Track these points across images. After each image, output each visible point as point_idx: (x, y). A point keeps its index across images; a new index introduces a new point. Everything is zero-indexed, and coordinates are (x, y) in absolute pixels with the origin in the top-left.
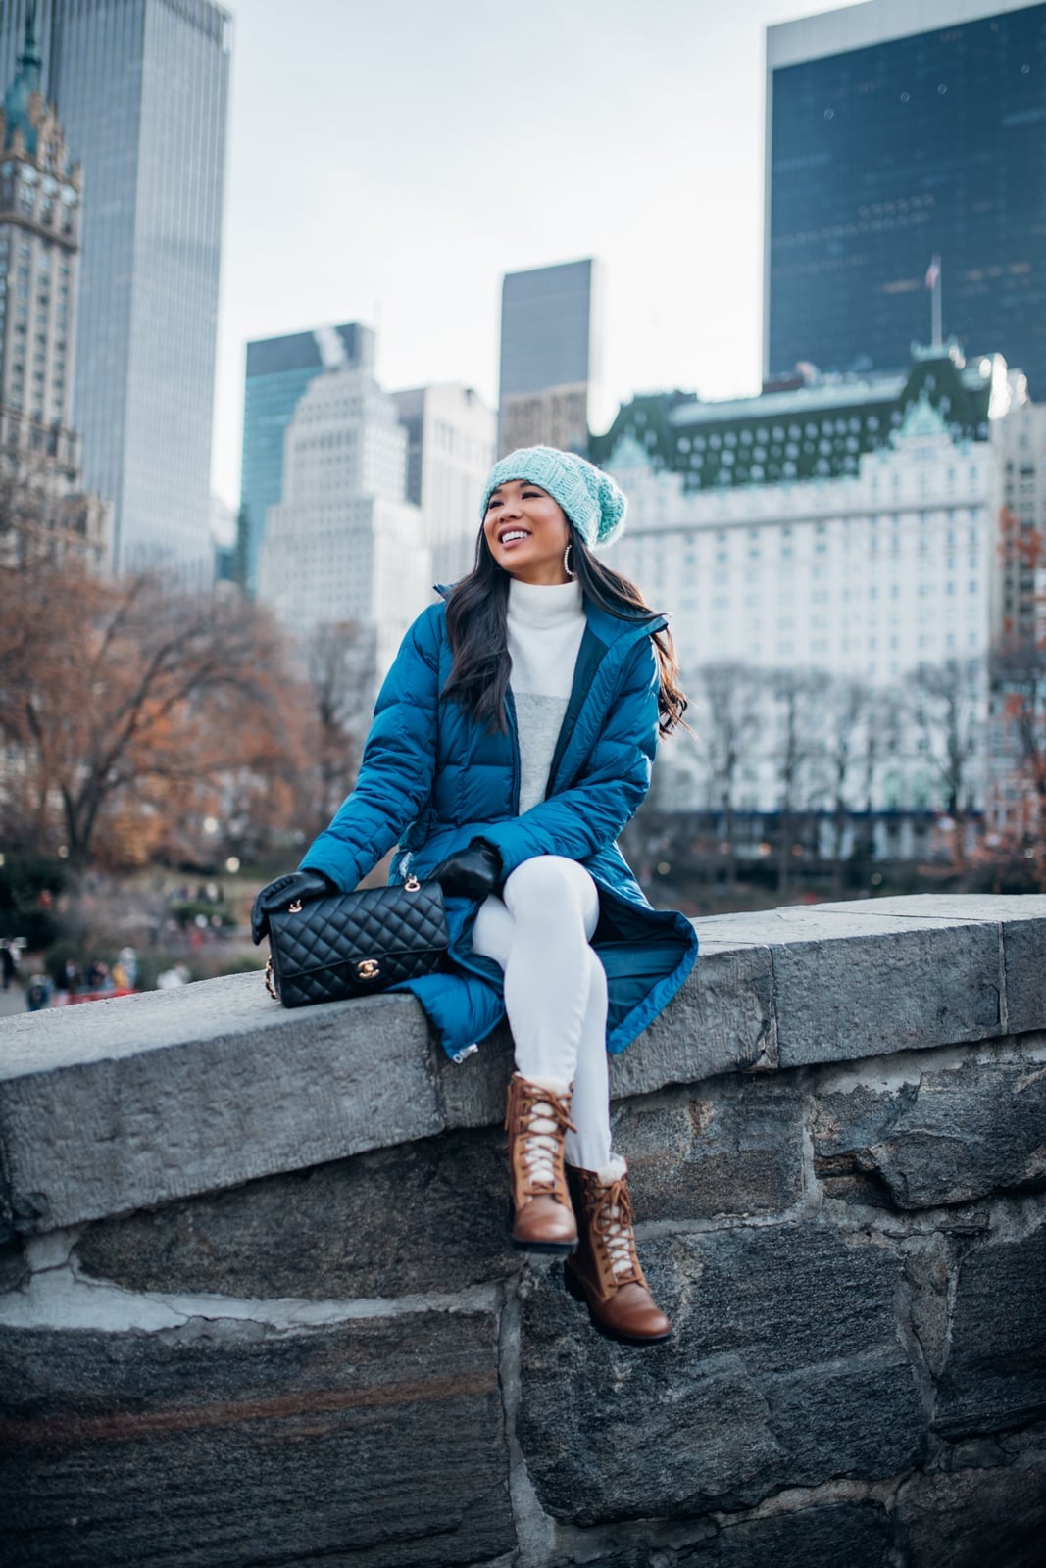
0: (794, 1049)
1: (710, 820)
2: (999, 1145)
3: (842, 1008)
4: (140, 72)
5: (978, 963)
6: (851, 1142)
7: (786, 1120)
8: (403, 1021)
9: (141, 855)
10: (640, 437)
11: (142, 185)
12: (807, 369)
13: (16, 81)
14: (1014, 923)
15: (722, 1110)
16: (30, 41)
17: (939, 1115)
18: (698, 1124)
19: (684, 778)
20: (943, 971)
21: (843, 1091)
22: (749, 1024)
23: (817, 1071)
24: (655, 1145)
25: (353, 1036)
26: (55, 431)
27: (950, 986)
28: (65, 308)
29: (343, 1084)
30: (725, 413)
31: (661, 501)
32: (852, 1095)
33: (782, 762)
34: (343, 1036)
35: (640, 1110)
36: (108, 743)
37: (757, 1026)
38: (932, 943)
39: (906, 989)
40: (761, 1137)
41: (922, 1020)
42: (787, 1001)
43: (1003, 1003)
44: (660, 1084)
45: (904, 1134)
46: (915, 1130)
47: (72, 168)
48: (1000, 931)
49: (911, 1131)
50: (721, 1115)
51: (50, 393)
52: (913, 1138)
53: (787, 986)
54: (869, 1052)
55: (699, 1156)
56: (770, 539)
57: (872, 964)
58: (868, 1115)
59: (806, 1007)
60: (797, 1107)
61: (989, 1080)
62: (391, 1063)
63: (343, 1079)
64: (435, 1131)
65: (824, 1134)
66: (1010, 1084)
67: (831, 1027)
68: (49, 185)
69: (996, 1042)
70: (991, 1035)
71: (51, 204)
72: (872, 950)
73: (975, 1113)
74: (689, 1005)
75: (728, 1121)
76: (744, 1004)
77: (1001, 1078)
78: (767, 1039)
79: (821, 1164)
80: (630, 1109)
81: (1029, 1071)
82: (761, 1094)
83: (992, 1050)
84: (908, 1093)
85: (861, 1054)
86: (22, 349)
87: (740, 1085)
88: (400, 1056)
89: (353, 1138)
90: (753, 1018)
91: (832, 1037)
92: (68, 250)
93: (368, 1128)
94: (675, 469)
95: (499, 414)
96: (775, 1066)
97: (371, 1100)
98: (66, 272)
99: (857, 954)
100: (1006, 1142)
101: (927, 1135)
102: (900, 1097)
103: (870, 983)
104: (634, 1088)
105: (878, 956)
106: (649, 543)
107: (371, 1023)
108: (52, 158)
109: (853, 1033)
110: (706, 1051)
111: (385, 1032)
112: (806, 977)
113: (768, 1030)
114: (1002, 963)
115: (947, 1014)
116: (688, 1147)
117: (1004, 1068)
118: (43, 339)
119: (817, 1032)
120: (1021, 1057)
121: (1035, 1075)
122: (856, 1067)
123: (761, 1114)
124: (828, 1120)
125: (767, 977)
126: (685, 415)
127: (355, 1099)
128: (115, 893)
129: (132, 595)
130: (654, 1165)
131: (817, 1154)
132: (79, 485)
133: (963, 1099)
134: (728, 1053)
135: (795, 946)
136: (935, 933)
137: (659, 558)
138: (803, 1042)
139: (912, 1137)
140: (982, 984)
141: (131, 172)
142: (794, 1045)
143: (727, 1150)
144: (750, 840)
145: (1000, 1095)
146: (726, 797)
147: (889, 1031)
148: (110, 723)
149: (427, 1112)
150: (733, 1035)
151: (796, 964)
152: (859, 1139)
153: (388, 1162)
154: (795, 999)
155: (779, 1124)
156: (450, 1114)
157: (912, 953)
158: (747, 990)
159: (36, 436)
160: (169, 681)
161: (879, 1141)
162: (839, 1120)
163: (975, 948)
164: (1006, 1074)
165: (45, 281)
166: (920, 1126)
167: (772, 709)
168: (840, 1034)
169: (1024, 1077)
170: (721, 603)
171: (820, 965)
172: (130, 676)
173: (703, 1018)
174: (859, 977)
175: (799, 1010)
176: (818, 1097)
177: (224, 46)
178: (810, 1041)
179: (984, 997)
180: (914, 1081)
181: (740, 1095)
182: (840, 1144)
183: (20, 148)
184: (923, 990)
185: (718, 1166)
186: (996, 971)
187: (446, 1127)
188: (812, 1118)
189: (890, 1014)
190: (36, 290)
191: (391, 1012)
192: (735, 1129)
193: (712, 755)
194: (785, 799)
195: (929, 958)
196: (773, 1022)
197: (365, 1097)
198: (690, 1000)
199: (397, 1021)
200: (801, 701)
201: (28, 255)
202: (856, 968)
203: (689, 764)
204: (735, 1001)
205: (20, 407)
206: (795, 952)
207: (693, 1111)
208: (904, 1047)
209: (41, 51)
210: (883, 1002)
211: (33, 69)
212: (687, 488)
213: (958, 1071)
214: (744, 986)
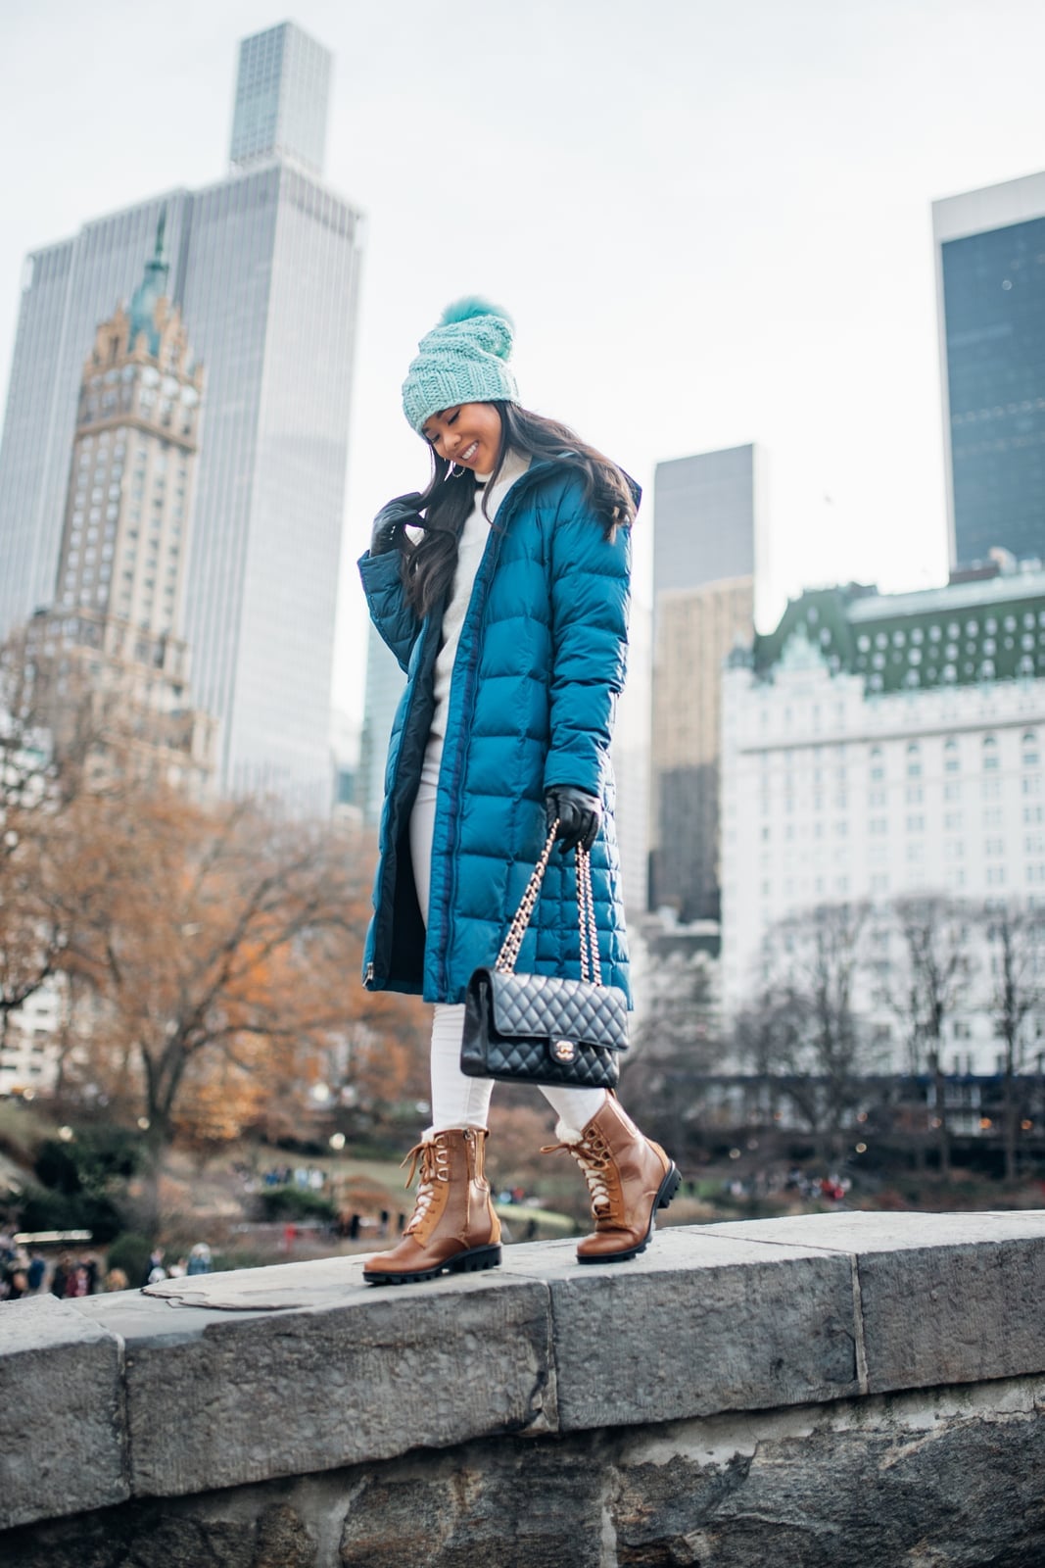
0: (578, 1407)
1: (915, 1086)
2: (861, 1538)
3: (642, 1358)
4: (268, 273)
5: (824, 1303)
6: (662, 1527)
7: (581, 1497)
8: (88, 1366)
9: (232, 1129)
10: (812, 635)
11: (266, 383)
12: (1001, 556)
13: (144, 287)
14: (872, 1255)
15: (494, 1482)
16: (159, 248)
17: (778, 1496)
18: (462, 1499)
19: (883, 1034)
20: (778, 1313)
21: (657, 1462)
22: (520, 1375)
23: (620, 1436)
24: (406, 1526)
25: (26, 1382)
26: (163, 642)
27: (787, 1332)
28: (181, 511)
29: (10, 1439)
30: (910, 607)
31: (841, 707)
32: (668, 1467)
33: (999, 1015)
34: (14, 1383)
35: (389, 1479)
36: (196, 995)
37: (531, 1379)
38: (761, 1279)
39: (727, 1336)
40: (547, 1517)
41: (750, 1374)
42: (571, 1349)
43: (861, 1353)
44: (404, 1448)
45: (730, 1519)
46: (745, 1515)
47: (196, 368)
48: (854, 1265)
49: (740, 1516)
50: (493, 1489)
51: (161, 600)
52: (743, 1525)
53: (570, 1331)
54: (678, 1413)
55: (464, 1539)
56: (970, 748)
57: (682, 1304)
58: (687, 1493)
59: (594, 1356)
60: (595, 1481)
61: (847, 1452)
62: (70, 1416)
63: (10, 1434)
64: (116, 1501)
65: (630, 1516)
66: (876, 1457)
67: (627, 1381)
68: (170, 386)
69: (858, 1402)
70: (845, 1394)
71: (171, 406)
72: (681, 1287)
73: (827, 1494)
74: (443, 1352)
75: (504, 1497)
76: (514, 1351)
77: (863, 1449)
78: (545, 1394)
79: (627, 1555)
80: (376, 1478)
81: (902, 1441)
82: (546, 1463)
83: (851, 1413)
84: (739, 1465)
85: (668, 1415)
86: (133, 555)
87: (518, 1451)
88: (81, 1408)
89: (17, 1506)
90: (525, 1369)
91: (630, 1394)
92: (187, 450)
93: (35, 1494)
94: (854, 671)
95: (653, 613)
96: (554, 1428)
97: (42, 1460)
98: (183, 474)
99: (663, 1292)
100: (870, 1533)
101: (761, 1521)
102: (729, 1470)
103: (679, 1328)
104: (370, 1452)
105: (690, 1294)
106: (827, 754)
107: (49, 1368)
108: (175, 360)
109: (657, 1390)
110: (465, 1409)
111: (65, 1379)
112: (594, 1320)
113: (546, 1384)
114: (857, 1304)
115: (785, 1367)
116: (451, 1527)
117: (870, 1436)
118: (155, 544)
119: (609, 1388)
120: (892, 1422)
121: (911, 1446)
122: (671, 1431)
123: (548, 1489)
124: (636, 1498)
125: (544, 1319)
126: (862, 610)
127: (22, 1458)
128: (198, 1176)
129: (229, 825)
130: (405, 1551)
131: (621, 1542)
132: (187, 700)
133: (811, 1476)
134: (493, 1411)
135: (583, 1282)
136: (765, 1267)
137: (842, 773)
138: (591, 1400)
139: (741, 1523)
140: (831, 1330)
141: (255, 371)
142: (579, 1403)
143: (501, 1534)
144: (966, 1112)
145: (861, 1472)
146: (934, 1058)
147: (705, 1387)
148: (199, 971)
149: (109, 1477)
150: (499, 1389)
151: (583, 1303)
152: (674, 1523)
153: (67, 1537)
154: (580, 1347)
155: (570, 1502)
156: (138, 1479)
157: (735, 1292)
158: (518, 1334)
159: (142, 648)
160: (270, 923)
161: (696, 1528)
162: (650, 1499)
163: (819, 1286)
164: (872, 1444)
165: (161, 484)
166: (752, 1510)
167: (983, 950)
168: (640, 1391)
169: (895, 1448)
170: (916, 823)
171: (613, 1306)
172: (224, 915)
173: (462, 1369)
174: (665, 1319)
175: (584, 1361)
176: (623, 1469)
177: (357, 242)
178: (600, 1398)
179: (834, 1346)
180: (747, 1451)
181: (519, 1465)
182: (649, 1530)
183: (142, 350)
184: (750, 1336)
185: (488, 1554)
186: (850, 1314)
187: (133, 1496)
188: (614, 1496)
189: (707, 1366)
190: (151, 493)
191: (74, 1356)
192: (512, 1505)
193: (915, 1008)
194: (1007, 1059)
195: (758, 1297)
196: (552, 1374)
197: (34, 1456)
198: (445, 1345)
199: (80, 1366)
200: (1017, 939)
201: (144, 457)
202: (661, 1309)
203: (886, 1017)
204: (503, 1347)
205: (127, 616)
206: (582, 1289)
207: (458, 1482)
208: (726, 1407)
209: (169, 257)
210: (698, 1351)
211: (160, 275)
212: (868, 692)
213: (807, 1439)
214: (515, 1330)
